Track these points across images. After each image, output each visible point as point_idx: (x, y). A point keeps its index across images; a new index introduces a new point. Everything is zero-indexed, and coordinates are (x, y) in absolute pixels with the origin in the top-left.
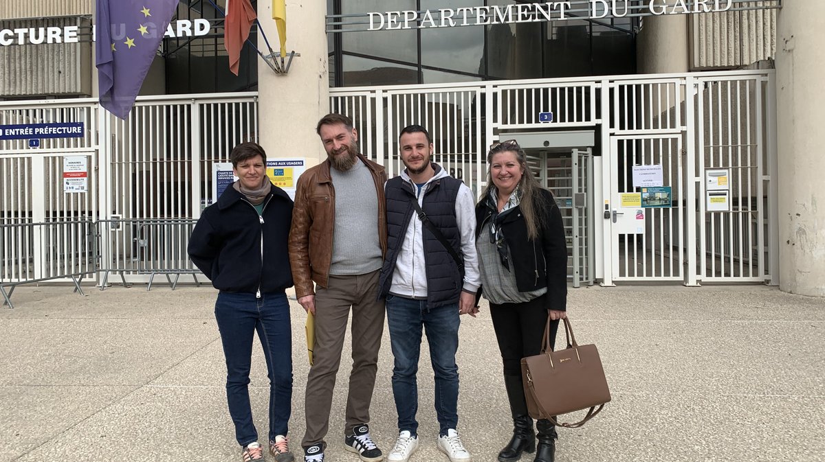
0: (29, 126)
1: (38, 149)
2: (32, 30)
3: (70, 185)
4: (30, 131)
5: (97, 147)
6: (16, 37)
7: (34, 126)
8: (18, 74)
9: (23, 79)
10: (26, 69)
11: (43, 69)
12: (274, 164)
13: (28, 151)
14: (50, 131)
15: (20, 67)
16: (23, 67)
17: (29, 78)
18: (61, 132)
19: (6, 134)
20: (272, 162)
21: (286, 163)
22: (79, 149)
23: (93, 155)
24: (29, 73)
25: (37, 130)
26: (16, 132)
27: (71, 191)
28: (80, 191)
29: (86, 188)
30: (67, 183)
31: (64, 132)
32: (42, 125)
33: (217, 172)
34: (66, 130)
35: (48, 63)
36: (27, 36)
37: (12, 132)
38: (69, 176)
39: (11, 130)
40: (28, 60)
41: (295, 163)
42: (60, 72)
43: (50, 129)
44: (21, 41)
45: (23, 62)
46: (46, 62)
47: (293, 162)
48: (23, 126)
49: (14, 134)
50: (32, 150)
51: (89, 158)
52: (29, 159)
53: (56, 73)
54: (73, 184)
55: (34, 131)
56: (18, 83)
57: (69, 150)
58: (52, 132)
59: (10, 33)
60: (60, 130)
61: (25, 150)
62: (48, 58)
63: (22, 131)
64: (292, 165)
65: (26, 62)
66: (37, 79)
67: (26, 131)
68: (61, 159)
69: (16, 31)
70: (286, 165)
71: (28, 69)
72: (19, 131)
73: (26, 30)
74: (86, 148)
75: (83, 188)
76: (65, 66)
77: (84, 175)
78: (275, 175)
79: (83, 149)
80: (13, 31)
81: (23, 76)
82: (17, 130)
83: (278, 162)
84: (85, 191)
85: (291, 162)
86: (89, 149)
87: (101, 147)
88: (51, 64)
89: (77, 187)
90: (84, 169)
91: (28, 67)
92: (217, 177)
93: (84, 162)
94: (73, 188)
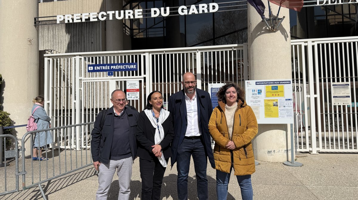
0: (108, 65)
1: (113, 77)
2: (117, 12)
3: (130, 96)
4: (108, 68)
5: (145, 76)
6: (108, 16)
7: (110, 65)
8: (73, 44)
9: (75, 46)
10: (76, 42)
11: (84, 41)
12: (272, 83)
13: (107, 78)
14: (119, 67)
15: (74, 41)
16: (75, 41)
17: (77, 46)
18: (125, 68)
19: (95, 69)
20: (270, 82)
21: (279, 83)
22: (135, 77)
23: (143, 80)
24: (77, 43)
25: (112, 67)
26: (100, 68)
27: (131, 99)
28: (135, 99)
29: (139, 97)
30: (129, 95)
31: (127, 68)
32: (114, 64)
33: (211, 89)
34: (128, 67)
35: (86, 39)
36: (114, 15)
37: (98, 68)
38: (129, 91)
39: (98, 67)
40: (77, 37)
41: (285, 82)
42: (92, 43)
43: (119, 66)
44: (111, 18)
45: (75, 38)
46: (85, 38)
47: (284, 81)
48: (104, 65)
49: (99, 69)
50: (109, 77)
51: (140, 81)
52: (108, 82)
53: (90, 43)
54: (132, 95)
55: (110, 68)
56: (73, 48)
57: (129, 77)
58: (120, 68)
59: (105, 14)
60: (124, 67)
61: (105, 78)
62: (86, 36)
63: (104, 68)
64: (283, 84)
65: (76, 38)
66: (81, 46)
67: (106, 68)
68: (125, 82)
69: (108, 12)
70: (279, 84)
71: (77, 42)
72: (102, 68)
73: (113, 12)
74: (138, 76)
75: (137, 97)
76: (94, 40)
77: (137, 90)
78: (272, 89)
79: (137, 77)
80: (106, 13)
81: (75, 45)
82: (101, 67)
83: (274, 82)
84: (138, 99)
85: (283, 81)
86: (140, 77)
87: (147, 76)
88: (88, 39)
89: (134, 97)
90: (138, 87)
91: (77, 40)
92: (211, 91)
93: (138, 83)
94: (131, 97)
